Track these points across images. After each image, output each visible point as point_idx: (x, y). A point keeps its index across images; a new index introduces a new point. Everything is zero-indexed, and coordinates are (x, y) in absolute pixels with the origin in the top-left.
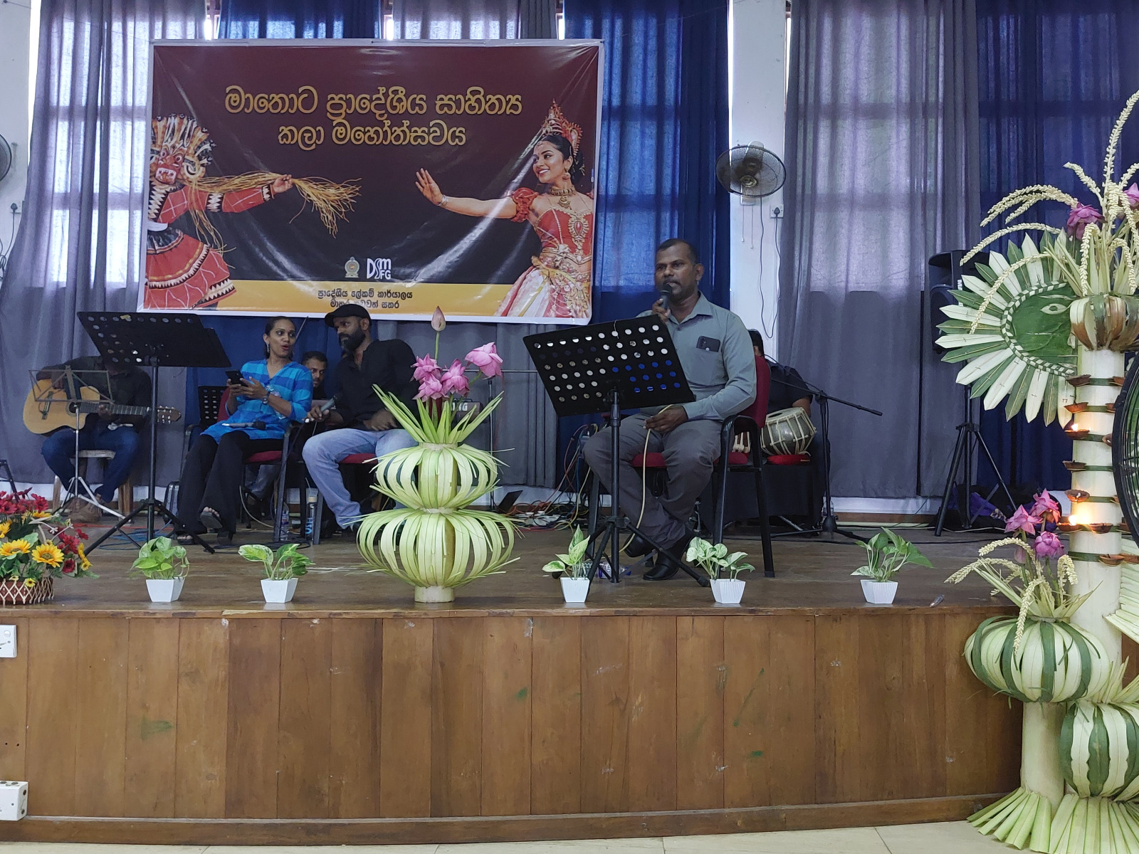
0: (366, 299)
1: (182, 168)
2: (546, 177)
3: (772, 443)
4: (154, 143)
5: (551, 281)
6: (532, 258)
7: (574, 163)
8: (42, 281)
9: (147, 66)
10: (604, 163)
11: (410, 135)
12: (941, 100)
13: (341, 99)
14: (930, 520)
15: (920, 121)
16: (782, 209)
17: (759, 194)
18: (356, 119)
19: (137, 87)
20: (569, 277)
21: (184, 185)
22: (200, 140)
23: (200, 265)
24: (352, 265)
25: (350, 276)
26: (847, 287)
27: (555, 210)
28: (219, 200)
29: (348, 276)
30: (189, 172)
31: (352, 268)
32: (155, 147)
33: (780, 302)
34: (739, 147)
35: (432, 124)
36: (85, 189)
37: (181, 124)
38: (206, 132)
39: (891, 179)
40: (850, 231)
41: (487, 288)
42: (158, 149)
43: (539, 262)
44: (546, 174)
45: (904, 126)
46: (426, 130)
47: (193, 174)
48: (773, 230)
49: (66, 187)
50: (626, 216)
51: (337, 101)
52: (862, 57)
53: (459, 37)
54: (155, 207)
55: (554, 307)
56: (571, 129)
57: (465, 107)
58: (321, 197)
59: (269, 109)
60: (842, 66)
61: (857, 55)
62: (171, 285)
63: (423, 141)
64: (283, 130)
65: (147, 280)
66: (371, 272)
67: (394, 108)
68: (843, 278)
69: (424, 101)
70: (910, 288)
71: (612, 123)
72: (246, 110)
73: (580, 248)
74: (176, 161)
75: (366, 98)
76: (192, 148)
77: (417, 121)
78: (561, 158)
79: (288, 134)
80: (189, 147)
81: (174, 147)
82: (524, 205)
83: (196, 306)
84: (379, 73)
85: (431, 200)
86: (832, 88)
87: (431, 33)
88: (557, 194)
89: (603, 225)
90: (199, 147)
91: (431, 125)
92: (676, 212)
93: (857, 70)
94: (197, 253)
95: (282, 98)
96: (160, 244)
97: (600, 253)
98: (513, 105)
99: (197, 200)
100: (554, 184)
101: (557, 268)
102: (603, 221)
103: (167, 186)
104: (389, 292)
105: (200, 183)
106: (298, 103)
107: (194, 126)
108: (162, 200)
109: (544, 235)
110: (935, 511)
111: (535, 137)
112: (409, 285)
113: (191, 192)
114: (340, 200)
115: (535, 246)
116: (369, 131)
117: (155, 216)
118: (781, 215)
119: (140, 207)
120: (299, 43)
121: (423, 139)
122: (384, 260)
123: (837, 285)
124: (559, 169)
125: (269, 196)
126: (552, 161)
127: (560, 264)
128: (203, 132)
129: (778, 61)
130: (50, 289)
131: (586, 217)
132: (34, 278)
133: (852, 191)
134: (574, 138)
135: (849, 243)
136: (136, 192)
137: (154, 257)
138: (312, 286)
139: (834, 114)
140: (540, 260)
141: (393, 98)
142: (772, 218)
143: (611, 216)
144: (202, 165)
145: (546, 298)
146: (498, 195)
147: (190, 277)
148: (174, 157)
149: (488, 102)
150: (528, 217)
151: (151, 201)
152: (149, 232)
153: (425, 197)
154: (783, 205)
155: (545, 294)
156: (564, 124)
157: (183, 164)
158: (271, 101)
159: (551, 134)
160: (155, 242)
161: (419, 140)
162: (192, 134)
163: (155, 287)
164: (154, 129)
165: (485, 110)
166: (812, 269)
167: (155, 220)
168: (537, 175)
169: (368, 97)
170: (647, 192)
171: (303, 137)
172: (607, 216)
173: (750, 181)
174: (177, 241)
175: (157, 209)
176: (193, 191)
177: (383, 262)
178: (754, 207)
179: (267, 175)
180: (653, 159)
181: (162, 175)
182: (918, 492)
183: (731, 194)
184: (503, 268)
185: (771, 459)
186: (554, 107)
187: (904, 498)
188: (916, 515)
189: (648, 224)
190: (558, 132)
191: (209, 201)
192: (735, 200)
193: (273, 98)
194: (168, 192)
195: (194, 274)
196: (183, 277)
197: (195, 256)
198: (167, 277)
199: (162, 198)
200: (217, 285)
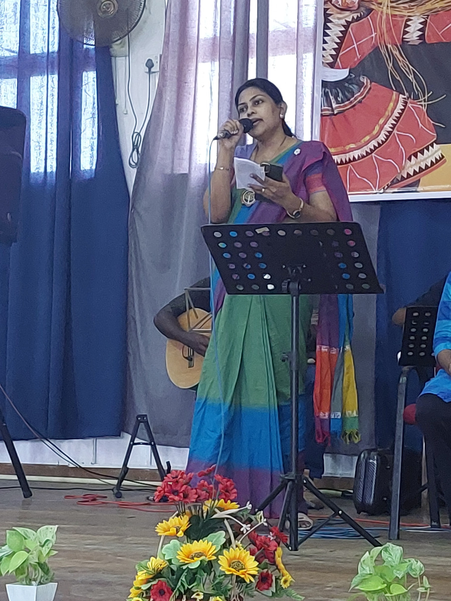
8: (186, 164)
21: (371, 10)
23: (395, 126)
36: (240, 30)
49: (215, 31)
54: (331, 45)
62: (354, 159)
83: (388, 187)
94: (390, 108)
96: (339, 99)
99: (389, 30)
103: (348, 13)
105: (393, 4)
108: (341, 35)
113: (381, 17)
117: (331, 60)
119: (311, 48)
130: (196, 176)
132: (176, 161)
136: (304, 26)
137: (331, 119)
147: (380, 145)
151: (326, 38)
152: (325, 84)
160: (331, 97)
167: (332, 65)
174: (362, 93)
175: (334, 49)
176: (384, 17)
191: (406, 29)
194: (349, 23)
195: (386, 140)
196: (371, 146)
197: (387, 113)
198: (347, 148)
199: (341, 32)
200: (419, 154)
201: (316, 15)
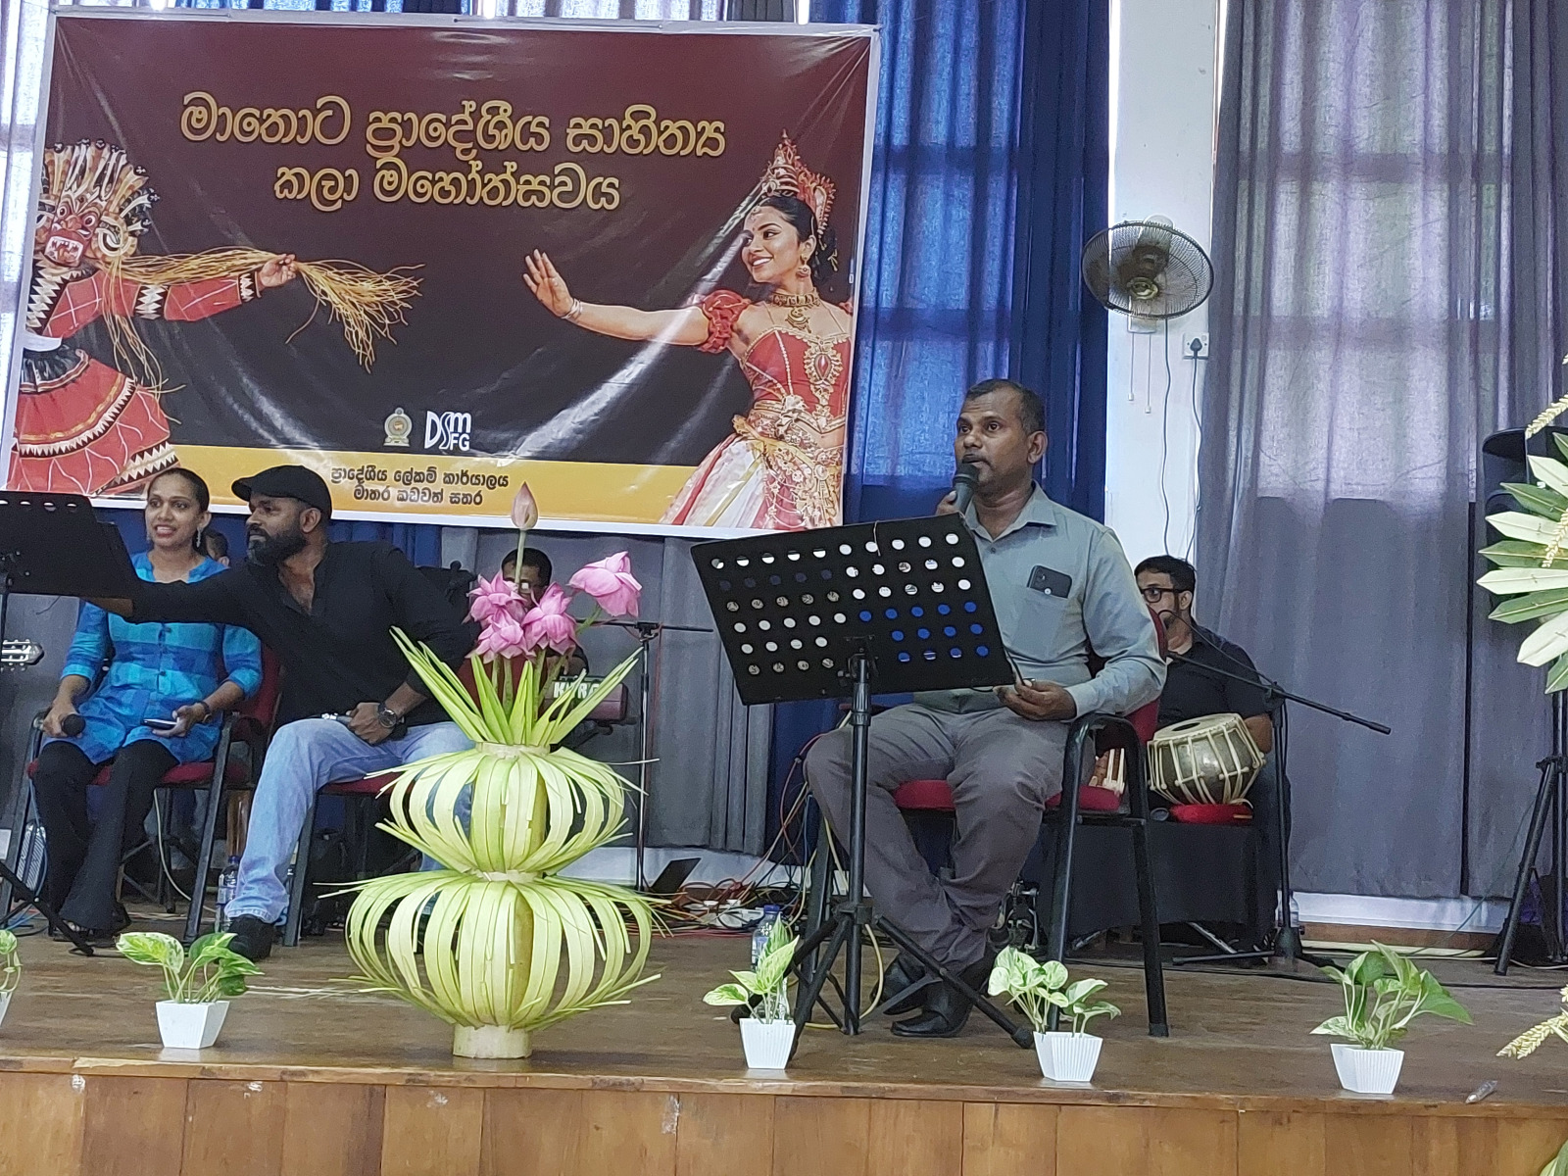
0: (420, 486)
1: (94, 239)
2: (764, 273)
3: (1180, 781)
4: (46, 191)
5: (768, 462)
6: (735, 419)
7: (818, 247)
9: (42, 52)
10: (874, 249)
11: (514, 188)
12: (1507, 151)
13: (393, 120)
14: (1487, 945)
15: (1467, 185)
16: (1205, 343)
17: (1162, 312)
18: (418, 157)
19: (21, 90)
20: (802, 457)
21: (96, 270)
22: (131, 187)
23: (117, 415)
24: (399, 423)
25: (393, 444)
26: (1327, 493)
27: (780, 332)
28: (160, 298)
29: (389, 442)
30: (106, 245)
31: (397, 427)
32: (48, 198)
33: (1199, 513)
34: (1126, 224)
35: (557, 169)
37: (97, 158)
38: (142, 174)
39: (1413, 292)
40: (1334, 385)
41: (649, 471)
42: (52, 203)
43: (747, 427)
44: (766, 266)
45: (1436, 194)
46: (548, 180)
47: (115, 249)
48: (1188, 382)
50: (913, 348)
51: (385, 124)
52: (1359, 69)
53: (615, 15)
54: (40, 306)
55: (772, 510)
56: (814, 185)
57: (620, 140)
58: (347, 297)
59: (260, 135)
60: (1321, 84)
61: (1349, 65)
62: (61, 452)
63: (541, 199)
64: (283, 174)
65: (16, 440)
66: (432, 437)
67: (490, 138)
68: (1321, 473)
69: (547, 129)
70: (1448, 496)
71: (892, 176)
72: (218, 136)
73: (824, 403)
74: (85, 224)
75: (441, 121)
76: (115, 203)
77: (532, 163)
78: (796, 239)
79: (292, 182)
80: (109, 201)
81: (82, 199)
82: (723, 321)
83: (103, 490)
84: (466, 77)
85: (551, 308)
86: (1303, 125)
87: (564, 7)
88: (784, 304)
89: (869, 361)
90: (129, 201)
91: (556, 172)
92: (1007, 344)
93: (1349, 92)
94: (112, 393)
95: (284, 117)
96: (46, 375)
97: (860, 412)
98: (708, 138)
99: (118, 297)
100: (780, 285)
101: (781, 438)
102: (869, 356)
103: (65, 269)
104: (464, 474)
105: (126, 267)
106: (314, 126)
107: (121, 163)
108: (54, 295)
109: (758, 377)
110: (1497, 927)
111: (748, 199)
112: (502, 463)
113: (108, 281)
114: (382, 304)
115: (741, 398)
116: (441, 179)
117: (39, 325)
118: (1204, 352)
119: (12, 306)
120: (323, 19)
121: (541, 196)
122: (458, 415)
123: (1307, 486)
124: (790, 256)
125: (251, 292)
126: (777, 243)
127: (786, 432)
128: (136, 173)
129: (1203, 72)
131: (837, 347)
133: (1338, 313)
134: (820, 201)
135: (1333, 407)
136: (6, 279)
137: (33, 399)
138: (320, 459)
139: (1307, 170)
140: (749, 423)
141: (489, 121)
142: (1186, 357)
143: (884, 346)
144: (132, 234)
145: (757, 493)
146: (676, 304)
147: (95, 437)
148: (82, 217)
149: (663, 132)
150: (730, 344)
151: (34, 297)
152: (27, 353)
153: (540, 302)
154: (1207, 335)
155: (756, 486)
156: (802, 176)
157: (98, 230)
158: (265, 121)
159: (777, 194)
160: (35, 371)
161: (534, 198)
162: (116, 176)
163: (31, 454)
164: (47, 166)
165: (657, 147)
166: (1262, 454)
167: (39, 331)
168: (749, 267)
169: (443, 118)
170: (953, 305)
171: (320, 187)
172: (877, 346)
173: (1146, 287)
174: (77, 371)
175: (44, 311)
176: (113, 280)
177: (457, 419)
178: (1153, 336)
179: (249, 254)
180: (965, 244)
181: (58, 250)
182: (1464, 889)
183: (1110, 311)
184: (680, 437)
185: (1176, 811)
186: (784, 145)
187: (1436, 898)
188: (1457, 933)
189: (954, 362)
190: (790, 191)
191: (141, 299)
192: (1118, 323)
193: (269, 116)
194: (66, 282)
195: (105, 432)
196: (84, 437)
197: (108, 399)
198: (53, 436)
199: (55, 291)
200: (146, 454)
201: (22, 266)
